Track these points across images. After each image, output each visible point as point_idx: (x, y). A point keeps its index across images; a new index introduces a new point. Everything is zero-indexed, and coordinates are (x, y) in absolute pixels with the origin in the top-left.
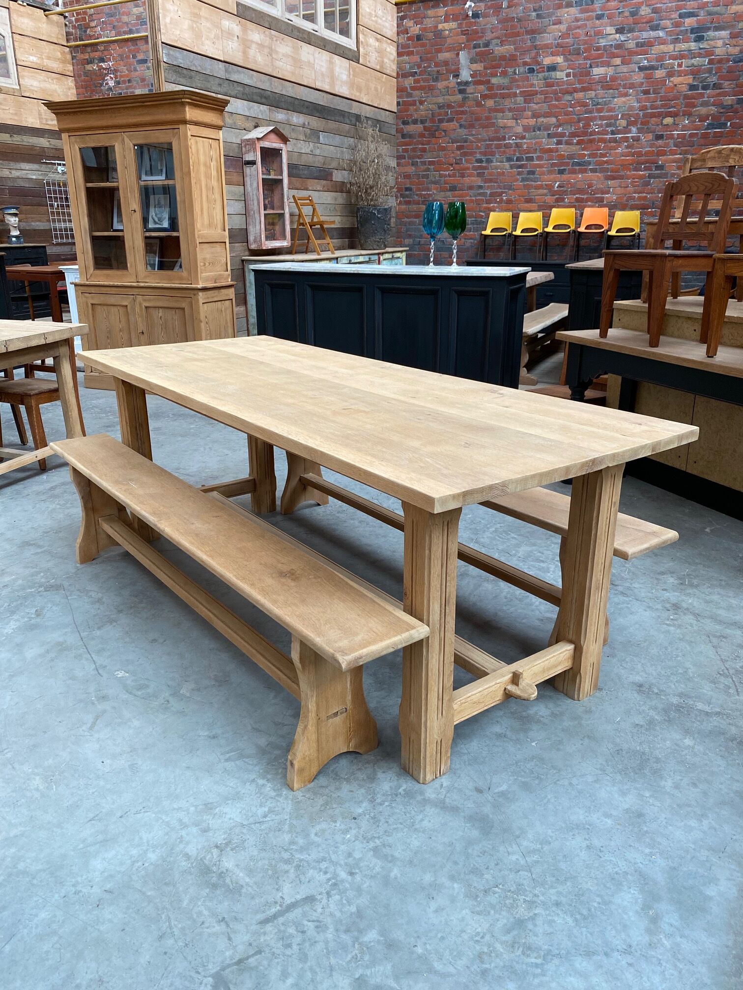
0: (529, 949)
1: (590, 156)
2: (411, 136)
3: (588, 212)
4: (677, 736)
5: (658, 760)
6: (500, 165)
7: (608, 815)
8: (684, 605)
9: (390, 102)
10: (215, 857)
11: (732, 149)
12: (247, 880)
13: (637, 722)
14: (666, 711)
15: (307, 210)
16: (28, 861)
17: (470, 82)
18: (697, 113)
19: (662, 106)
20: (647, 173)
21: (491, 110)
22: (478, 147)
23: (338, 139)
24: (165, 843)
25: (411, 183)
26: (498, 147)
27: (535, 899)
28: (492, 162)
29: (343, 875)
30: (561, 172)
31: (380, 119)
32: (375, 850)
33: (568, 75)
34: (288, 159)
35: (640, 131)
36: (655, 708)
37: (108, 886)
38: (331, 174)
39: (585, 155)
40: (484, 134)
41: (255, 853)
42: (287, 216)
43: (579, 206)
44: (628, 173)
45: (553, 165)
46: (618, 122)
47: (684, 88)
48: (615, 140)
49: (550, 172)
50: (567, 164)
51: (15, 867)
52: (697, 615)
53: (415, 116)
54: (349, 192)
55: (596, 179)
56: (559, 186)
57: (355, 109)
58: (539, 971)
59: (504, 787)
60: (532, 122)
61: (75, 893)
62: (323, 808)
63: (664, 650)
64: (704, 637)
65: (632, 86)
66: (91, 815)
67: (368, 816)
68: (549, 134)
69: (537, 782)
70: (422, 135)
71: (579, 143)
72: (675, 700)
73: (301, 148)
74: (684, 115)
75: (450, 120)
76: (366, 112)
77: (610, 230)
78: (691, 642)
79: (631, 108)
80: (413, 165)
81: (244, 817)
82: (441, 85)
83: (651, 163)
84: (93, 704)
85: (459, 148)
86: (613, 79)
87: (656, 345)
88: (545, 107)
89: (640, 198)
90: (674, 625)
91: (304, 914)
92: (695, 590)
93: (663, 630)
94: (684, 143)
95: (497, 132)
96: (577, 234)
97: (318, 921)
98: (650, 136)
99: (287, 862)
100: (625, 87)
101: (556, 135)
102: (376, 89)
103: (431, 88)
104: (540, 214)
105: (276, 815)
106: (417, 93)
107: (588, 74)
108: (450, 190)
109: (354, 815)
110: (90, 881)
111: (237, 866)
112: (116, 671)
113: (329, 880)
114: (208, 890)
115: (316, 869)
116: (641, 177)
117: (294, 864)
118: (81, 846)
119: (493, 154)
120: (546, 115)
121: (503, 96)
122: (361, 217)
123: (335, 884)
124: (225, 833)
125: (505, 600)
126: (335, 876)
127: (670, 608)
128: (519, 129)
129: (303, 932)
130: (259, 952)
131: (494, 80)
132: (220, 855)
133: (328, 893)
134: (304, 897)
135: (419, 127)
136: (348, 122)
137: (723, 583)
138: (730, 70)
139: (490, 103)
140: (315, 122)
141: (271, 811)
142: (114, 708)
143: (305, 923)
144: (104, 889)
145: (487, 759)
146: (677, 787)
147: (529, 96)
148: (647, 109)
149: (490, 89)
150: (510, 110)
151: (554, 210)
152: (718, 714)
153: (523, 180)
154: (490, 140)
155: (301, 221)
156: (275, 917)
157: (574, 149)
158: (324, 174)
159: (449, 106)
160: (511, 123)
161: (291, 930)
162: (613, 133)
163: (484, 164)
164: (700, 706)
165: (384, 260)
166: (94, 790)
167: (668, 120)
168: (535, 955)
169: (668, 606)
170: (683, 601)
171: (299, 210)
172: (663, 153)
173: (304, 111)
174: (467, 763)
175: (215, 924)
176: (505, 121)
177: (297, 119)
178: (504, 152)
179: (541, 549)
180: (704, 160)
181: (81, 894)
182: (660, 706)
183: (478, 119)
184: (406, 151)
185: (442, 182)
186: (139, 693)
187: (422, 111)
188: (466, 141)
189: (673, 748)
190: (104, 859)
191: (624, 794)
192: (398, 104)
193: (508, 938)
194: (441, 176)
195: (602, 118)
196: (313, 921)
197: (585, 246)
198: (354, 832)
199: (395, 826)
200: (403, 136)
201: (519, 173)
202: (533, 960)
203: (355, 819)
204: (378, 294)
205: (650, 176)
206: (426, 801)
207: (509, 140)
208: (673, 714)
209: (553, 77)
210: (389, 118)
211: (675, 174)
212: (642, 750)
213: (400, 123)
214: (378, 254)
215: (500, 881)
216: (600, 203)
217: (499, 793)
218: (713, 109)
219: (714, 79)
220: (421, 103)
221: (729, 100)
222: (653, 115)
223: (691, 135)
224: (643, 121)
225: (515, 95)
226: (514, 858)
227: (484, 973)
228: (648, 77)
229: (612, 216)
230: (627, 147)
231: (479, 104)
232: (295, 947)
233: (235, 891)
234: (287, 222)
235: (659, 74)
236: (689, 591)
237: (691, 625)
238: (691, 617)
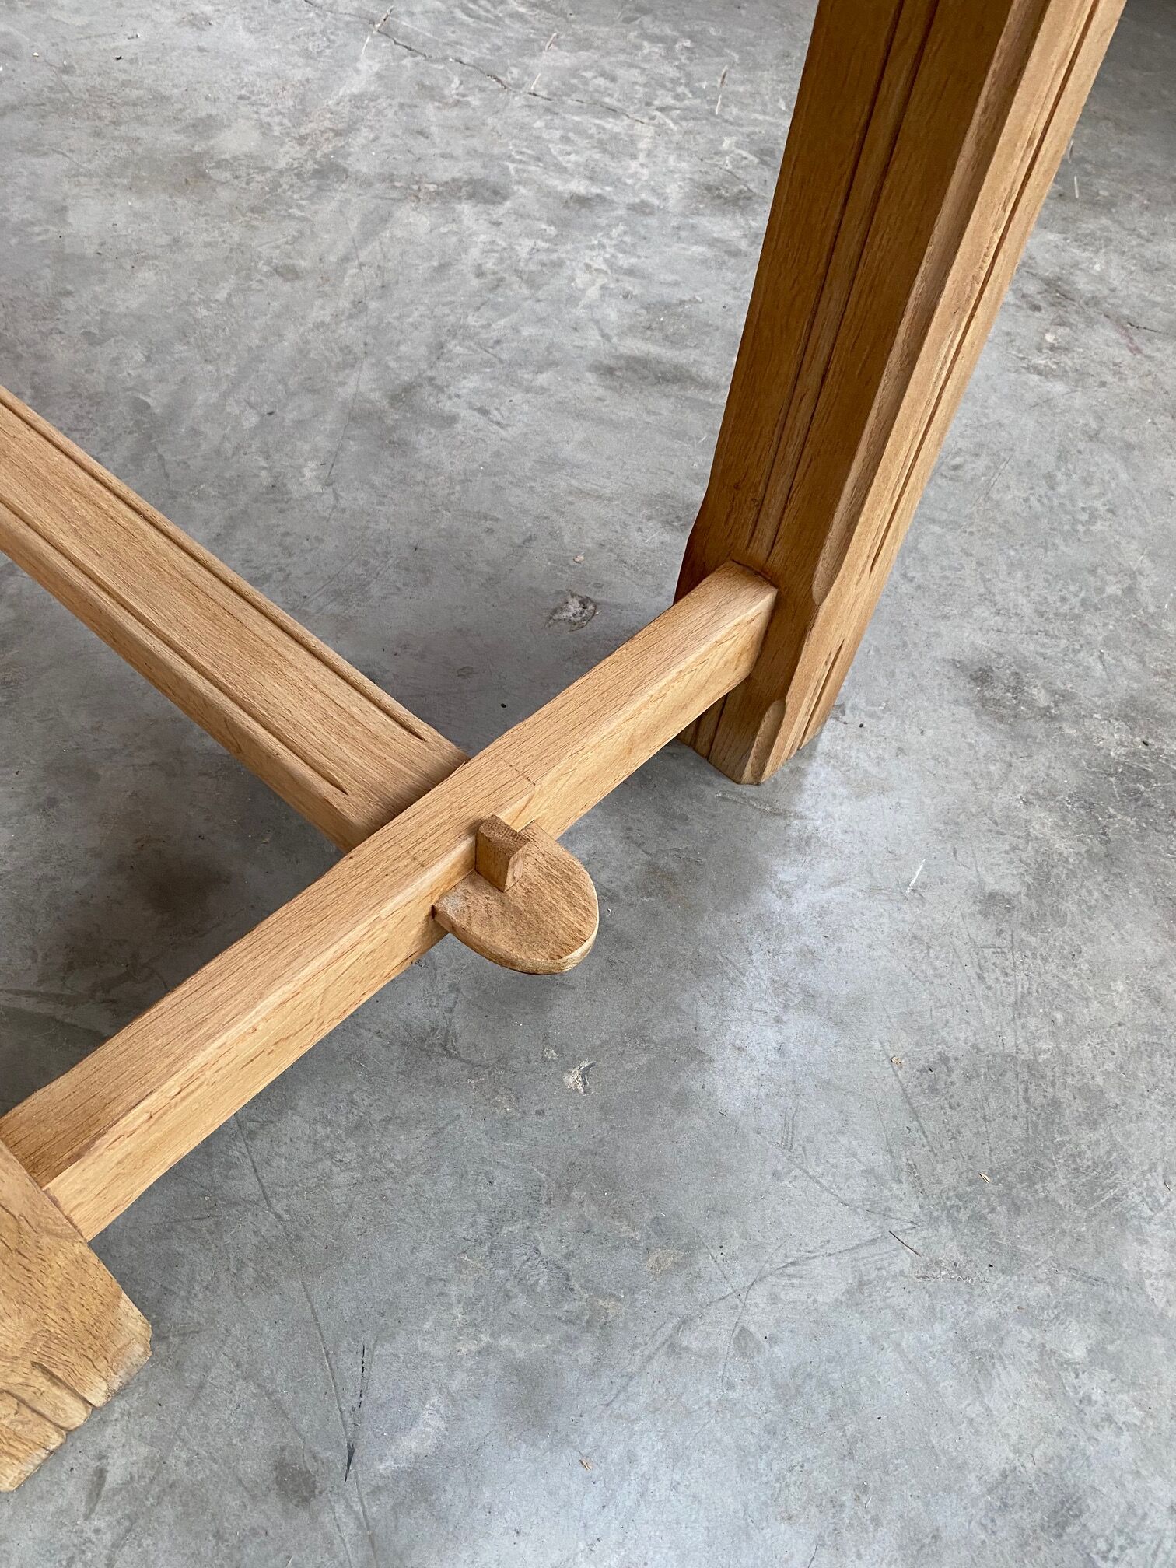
8: (1083, 284)
13: (991, 884)
14: (1088, 803)
36: (1043, 795)
52: (1128, 325)
59: (427, 1429)
63: (1042, 489)
69: (585, 1353)
72: (1114, 740)
78: (1129, 447)
90: (1061, 375)
92: (1104, 221)
93: (1030, 397)
125: (475, 283)
127: (1039, 300)
145: (351, 1226)
169: (1031, 288)
170: (1076, 265)
174: (249, 1274)
179: (606, 64)
182: (1069, 780)
189: (1141, 1017)
208: (1121, 820)
212: (1026, 1055)
217: (397, 1476)
236: (1089, 225)
237: (1116, 368)
238: (1109, 332)
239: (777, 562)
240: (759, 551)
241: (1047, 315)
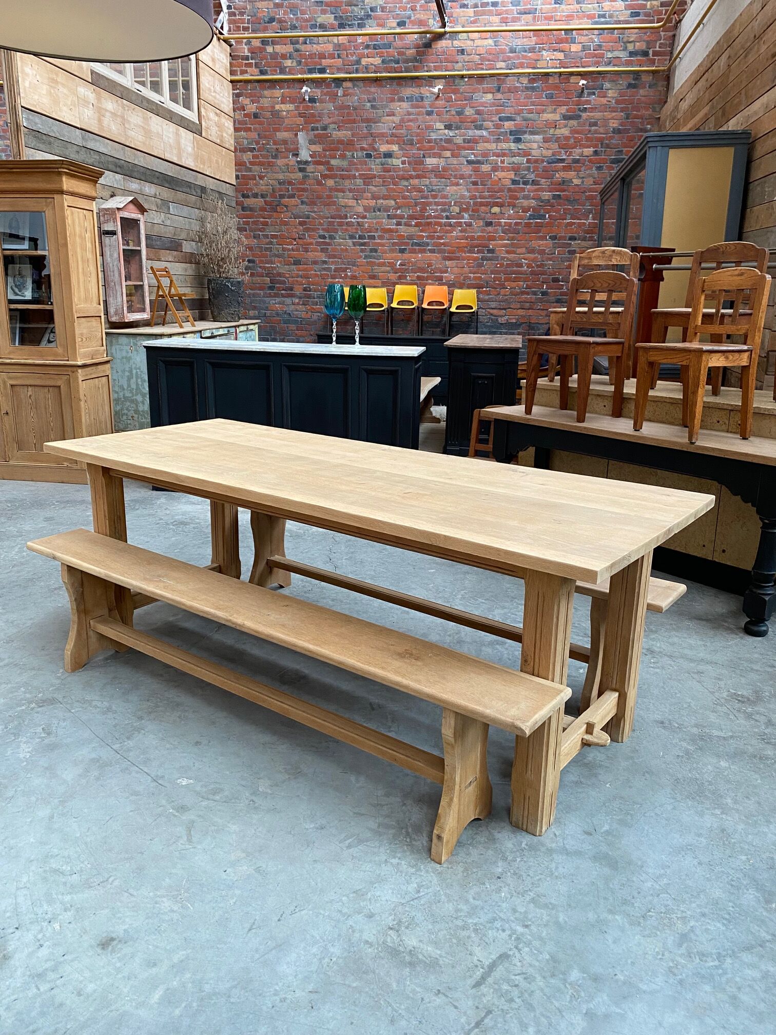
0: (703, 955)
1: (427, 237)
2: (251, 209)
3: (429, 289)
4: (714, 760)
5: (710, 783)
6: (342, 242)
7: (700, 835)
9: (230, 176)
10: (395, 938)
11: (614, 251)
12: (439, 952)
13: (677, 754)
14: (693, 741)
15: (165, 282)
16: (211, 982)
17: (310, 162)
18: (520, 205)
19: (490, 197)
20: (480, 255)
21: (331, 189)
22: (320, 224)
23: (186, 211)
24: (339, 935)
25: (253, 255)
26: (341, 224)
27: (684, 914)
28: (335, 238)
29: (520, 929)
30: (402, 251)
31: (221, 191)
32: (533, 901)
33: (403, 163)
34: (146, 230)
35: (471, 217)
36: (684, 740)
37: (311, 987)
38: (181, 245)
39: (424, 236)
40: (326, 211)
41: (430, 927)
42: (146, 288)
43: (421, 282)
44: (463, 255)
45: (394, 244)
46: (451, 208)
47: (508, 182)
48: (450, 225)
49: (392, 251)
50: (407, 244)
51: (201, 990)
52: (670, 657)
53: (256, 191)
54: (198, 263)
55: (435, 259)
56: (401, 265)
57: (200, 181)
58: (720, 971)
59: (606, 827)
60: (372, 203)
61: (281, 1001)
62: (465, 874)
64: (687, 675)
65: (462, 177)
66: (247, 926)
67: (509, 874)
68: (388, 215)
69: (629, 817)
70: (262, 209)
71: (417, 225)
72: (695, 731)
73: (154, 219)
74: (508, 206)
75: (292, 196)
76: (210, 184)
77: (450, 307)
78: (679, 680)
79: (462, 197)
80: (255, 237)
81: (399, 896)
82: (280, 162)
83: (483, 247)
84: (175, 816)
85: (301, 224)
86: (444, 169)
87: (583, 421)
88: (384, 191)
89: (475, 278)
91: (508, 971)
94: (510, 230)
95: (338, 210)
96: (420, 309)
97: (523, 973)
98: (481, 223)
99: (464, 928)
100: (455, 176)
101: (395, 217)
102: (217, 162)
103: (271, 165)
104: (384, 290)
105: (427, 888)
106: (256, 168)
107: (422, 163)
108: (294, 264)
109: (497, 876)
110: (289, 987)
111: (421, 941)
112: (177, 779)
113: (510, 936)
114: (408, 969)
115: (493, 929)
116: (475, 259)
117: (472, 929)
118: (257, 956)
119: (336, 231)
120: (385, 198)
121: (343, 177)
122: (213, 289)
123: (518, 939)
124: (390, 914)
126: (514, 932)
128: (360, 209)
129: (516, 986)
130: (489, 1012)
131: (333, 162)
132: (399, 936)
133: (516, 947)
134: (498, 955)
135: (260, 202)
136: (195, 194)
137: (674, 626)
138: (545, 170)
139: (330, 183)
140: (165, 193)
141: (420, 886)
142: (199, 816)
143: (513, 977)
144: (307, 991)
146: (736, 802)
147: (368, 179)
148: (476, 198)
149: (330, 169)
150: (350, 190)
151: (397, 286)
152: (732, 737)
153: (366, 257)
154: (332, 218)
155: (161, 293)
156: (483, 978)
157: (413, 230)
158: (174, 246)
159: (290, 183)
160: (352, 202)
161: (505, 987)
162: (447, 218)
163: (327, 240)
164: (716, 733)
165: (240, 332)
166: (234, 901)
167: (496, 210)
168: (709, 959)
169: (644, 651)
171: (158, 281)
172: (493, 239)
173: (155, 181)
175: (434, 998)
176: (346, 200)
177: (149, 189)
178: (346, 230)
180: (590, 258)
181: (288, 1001)
182: (687, 737)
183: (319, 197)
184: (247, 223)
185: (286, 255)
186: (217, 798)
187: (262, 186)
188: (308, 218)
189: (715, 770)
190: (288, 963)
191: (701, 814)
192: (237, 177)
193: (683, 950)
194: (284, 249)
195: (437, 204)
196: (519, 974)
197: (428, 322)
198: (506, 889)
199: (537, 878)
200: (243, 209)
201: (362, 251)
202: (712, 964)
203: (499, 878)
204: (285, 372)
205: (483, 259)
206: (550, 851)
207: (351, 218)
208: (700, 743)
209: (390, 163)
210: (230, 191)
211: (505, 257)
212: (694, 777)
213: (240, 196)
214: (235, 327)
215: (650, 906)
216: (439, 281)
217: (605, 832)
218: (533, 203)
219: (532, 177)
220: (261, 178)
221: (546, 195)
222: (482, 204)
223: (516, 224)
224: (475, 209)
225: (354, 177)
226: (649, 884)
227: (681, 982)
228: (476, 170)
229: (451, 293)
230: (461, 231)
231: (319, 183)
232: (517, 1000)
233: (433, 965)
234: (147, 294)
235: (485, 168)
236: (653, 636)
237: (671, 665)
238: (666, 658)
239: (618, 687)
240: (614, 686)
241: (649, 656)
